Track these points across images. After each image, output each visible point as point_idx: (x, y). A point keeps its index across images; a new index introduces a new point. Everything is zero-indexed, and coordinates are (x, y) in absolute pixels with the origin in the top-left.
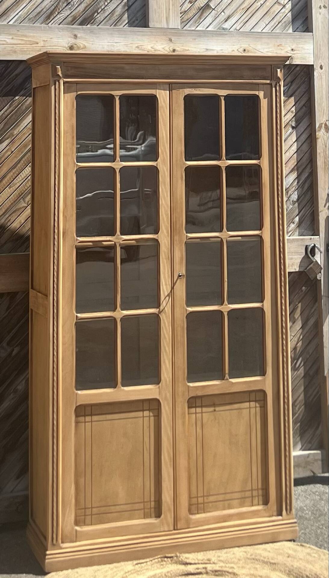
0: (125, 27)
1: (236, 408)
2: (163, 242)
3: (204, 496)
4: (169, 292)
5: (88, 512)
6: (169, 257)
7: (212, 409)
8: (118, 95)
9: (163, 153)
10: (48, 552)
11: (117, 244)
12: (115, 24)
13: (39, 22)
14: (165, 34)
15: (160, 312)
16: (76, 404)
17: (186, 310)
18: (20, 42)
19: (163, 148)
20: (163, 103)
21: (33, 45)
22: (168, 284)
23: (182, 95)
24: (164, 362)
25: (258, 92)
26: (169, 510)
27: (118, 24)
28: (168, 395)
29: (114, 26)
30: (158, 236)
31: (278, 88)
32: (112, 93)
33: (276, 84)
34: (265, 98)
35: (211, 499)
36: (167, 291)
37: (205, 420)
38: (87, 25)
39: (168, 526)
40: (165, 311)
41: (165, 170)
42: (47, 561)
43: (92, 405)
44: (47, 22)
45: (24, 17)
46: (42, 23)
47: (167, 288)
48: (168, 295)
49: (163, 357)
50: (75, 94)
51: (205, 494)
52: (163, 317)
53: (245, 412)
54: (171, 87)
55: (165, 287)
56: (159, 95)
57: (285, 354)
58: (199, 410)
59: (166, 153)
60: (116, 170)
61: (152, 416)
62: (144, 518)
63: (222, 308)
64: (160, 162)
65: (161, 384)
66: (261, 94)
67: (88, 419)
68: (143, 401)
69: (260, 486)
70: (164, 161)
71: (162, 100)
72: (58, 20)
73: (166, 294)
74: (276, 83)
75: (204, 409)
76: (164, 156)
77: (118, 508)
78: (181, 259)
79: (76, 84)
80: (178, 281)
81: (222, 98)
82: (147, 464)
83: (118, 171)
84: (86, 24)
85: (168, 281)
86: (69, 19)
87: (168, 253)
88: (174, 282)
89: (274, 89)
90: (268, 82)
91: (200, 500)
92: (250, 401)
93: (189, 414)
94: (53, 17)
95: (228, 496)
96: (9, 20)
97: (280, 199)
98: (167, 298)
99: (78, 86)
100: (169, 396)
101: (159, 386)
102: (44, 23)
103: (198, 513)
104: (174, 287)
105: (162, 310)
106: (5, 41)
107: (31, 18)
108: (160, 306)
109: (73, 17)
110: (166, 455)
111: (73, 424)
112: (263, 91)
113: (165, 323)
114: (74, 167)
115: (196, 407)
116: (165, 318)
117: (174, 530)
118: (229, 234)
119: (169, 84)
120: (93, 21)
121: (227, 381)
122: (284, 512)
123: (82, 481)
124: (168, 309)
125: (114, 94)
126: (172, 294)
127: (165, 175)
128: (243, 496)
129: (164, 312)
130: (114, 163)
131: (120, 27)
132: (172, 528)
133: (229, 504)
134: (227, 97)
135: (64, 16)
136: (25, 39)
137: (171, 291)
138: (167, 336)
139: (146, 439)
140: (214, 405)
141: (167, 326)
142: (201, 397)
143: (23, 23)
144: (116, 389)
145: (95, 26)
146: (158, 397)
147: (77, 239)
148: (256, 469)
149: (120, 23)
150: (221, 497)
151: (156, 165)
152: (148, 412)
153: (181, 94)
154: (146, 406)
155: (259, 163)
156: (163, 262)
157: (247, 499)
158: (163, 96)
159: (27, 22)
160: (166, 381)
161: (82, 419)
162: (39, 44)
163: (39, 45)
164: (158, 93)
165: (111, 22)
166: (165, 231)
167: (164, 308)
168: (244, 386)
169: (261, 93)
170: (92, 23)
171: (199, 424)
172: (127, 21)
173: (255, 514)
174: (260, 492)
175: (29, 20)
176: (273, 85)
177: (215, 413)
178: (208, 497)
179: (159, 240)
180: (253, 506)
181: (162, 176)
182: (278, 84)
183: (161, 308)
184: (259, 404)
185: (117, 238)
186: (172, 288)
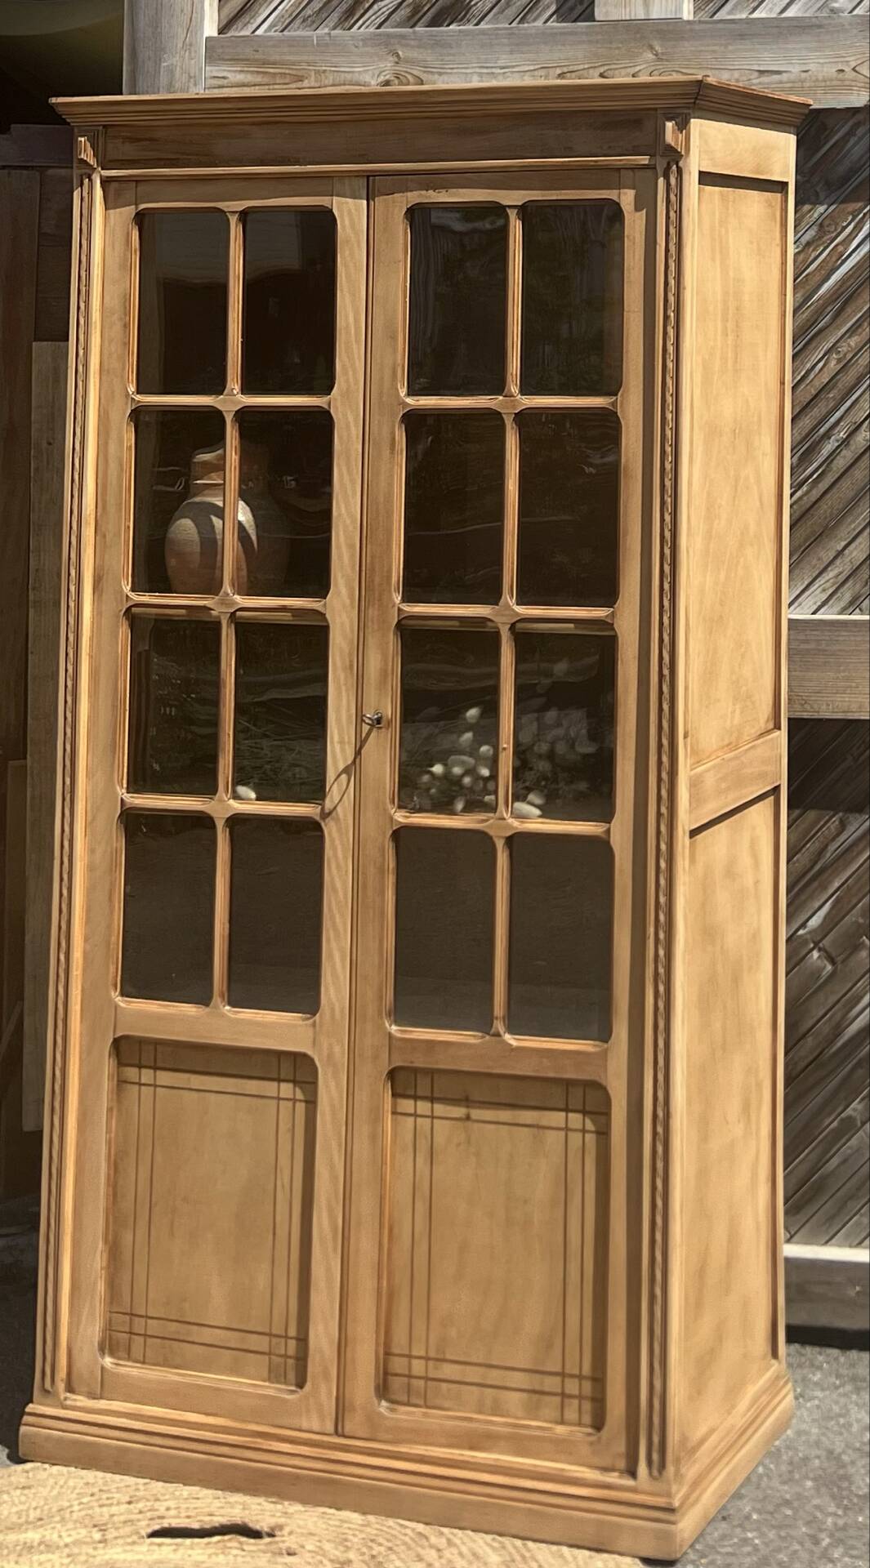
0: (549, 23)
1: (528, 1122)
2: (338, 620)
3: (427, 1359)
4: (350, 762)
5: (139, 1325)
6: (351, 666)
7: (459, 1112)
8: (237, 212)
9: (345, 373)
10: (30, 1408)
11: (222, 617)
12: (522, 19)
13: (327, 26)
14: (638, 36)
15: (325, 815)
16: (114, 1034)
17: (391, 819)
18: (258, 79)
19: (346, 359)
20: (349, 230)
21: (290, 86)
22: (346, 740)
23: (401, 207)
24: (331, 956)
25: (616, 192)
26: (326, 1375)
27: (530, 17)
28: (337, 1049)
29: (519, 23)
30: (325, 605)
31: (673, 181)
32: (219, 205)
33: (668, 167)
34: (637, 209)
35: (448, 1371)
36: (345, 760)
37: (439, 1139)
38: (448, 25)
39: (322, 1418)
40: (337, 814)
41: (351, 418)
42: (23, 1429)
43: (157, 1043)
44: (347, 25)
45: (291, 15)
46: (334, 28)
47: (343, 750)
48: (346, 770)
49: (328, 940)
50: (129, 211)
51: (432, 1354)
52: (330, 830)
53: (554, 1139)
54: (372, 188)
55: (338, 748)
56: (338, 208)
57: (661, 988)
58: (423, 1107)
59: (355, 372)
60: (224, 413)
61: (300, 1101)
62: (269, 1380)
63: (489, 827)
64: (339, 398)
65: (321, 1017)
66: (626, 198)
67: (147, 1075)
68: (280, 1054)
69: (587, 1369)
70: (347, 394)
71: (347, 222)
72: (374, 17)
73: (341, 767)
74: (669, 164)
75: (440, 1109)
76: (347, 381)
77: (207, 1335)
78: (384, 674)
79: (134, 183)
80: (373, 734)
81: (513, 215)
82: (282, 1232)
83: (229, 419)
84: (446, 24)
85: (348, 734)
86: (404, 12)
87: (350, 654)
88: (364, 735)
89: (661, 181)
90: (644, 160)
91: (418, 1367)
92: (567, 1110)
93: (394, 1113)
94: (362, 11)
95: (494, 1377)
96: (255, 26)
97: (668, 518)
98: (344, 776)
99: (141, 188)
100: (340, 1052)
101: (315, 1022)
102: (339, 28)
103: (408, 1404)
104: (363, 751)
105: (330, 813)
106: (224, 78)
107: (309, 16)
108: (323, 798)
109: (411, 7)
110: (325, 1215)
111: (106, 1085)
112: (634, 189)
113: (335, 849)
114: (127, 404)
115: (416, 1098)
116: (335, 834)
117: (336, 1433)
118: (517, 614)
119: (368, 177)
120: (463, 13)
121: (497, 1038)
122: (642, 1468)
123: (127, 1237)
124: (345, 812)
125: (226, 210)
126: (353, 769)
127: (349, 435)
128: (537, 1388)
129: (333, 819)
130: (222, 396)
131: (536, 24)
132: (330, 1428)
133: (496, 1401)
134: (524, 210)
135: (390, 6)
136: (272, 70)
137: (354, 762)
138: (339, 885)
139: (284, 1161)
140: (466, 1101)
141: (340, 854)
142: (431, 1073)
143: (289, 31)
144: (207, 1010)
145: (470, 27)
146: (310, 1053)
147: (127, 596)
148: (579, 1315)
149: (535, 15)
150: (473, 1374)
151: (326, 407)
152: (291, 1085)
153: (396, 206)
154: (286, 1069)
155: (614, 404)
156: (337, 679)
157: (547, 1398)
158: (350, 212)
159: (299, 28)
160: (333, 1010)
161: (131, 1073)
162: (306, 81)
163: (306, 83)
164: (338, 202)
165: (511, 11)
166: (344, 591)
167: (335, 808)
168: (545, 1060)
169: (625, 194)
170: (461, 20)
171: (423, 1145)
172: (553, 8)
173: (561, 1449)
174: (587, 1386)
175: (304, 21)
176: (660, 170)
177: (469, 1123)
178: (438, 1363)
179: (328, 616)
180: (562, 1422)
181: (340, 438)
182: (674, 167)
183: (328, 804)
184: (594, 1122)
185: (223, 603)
186: (358, 753)
